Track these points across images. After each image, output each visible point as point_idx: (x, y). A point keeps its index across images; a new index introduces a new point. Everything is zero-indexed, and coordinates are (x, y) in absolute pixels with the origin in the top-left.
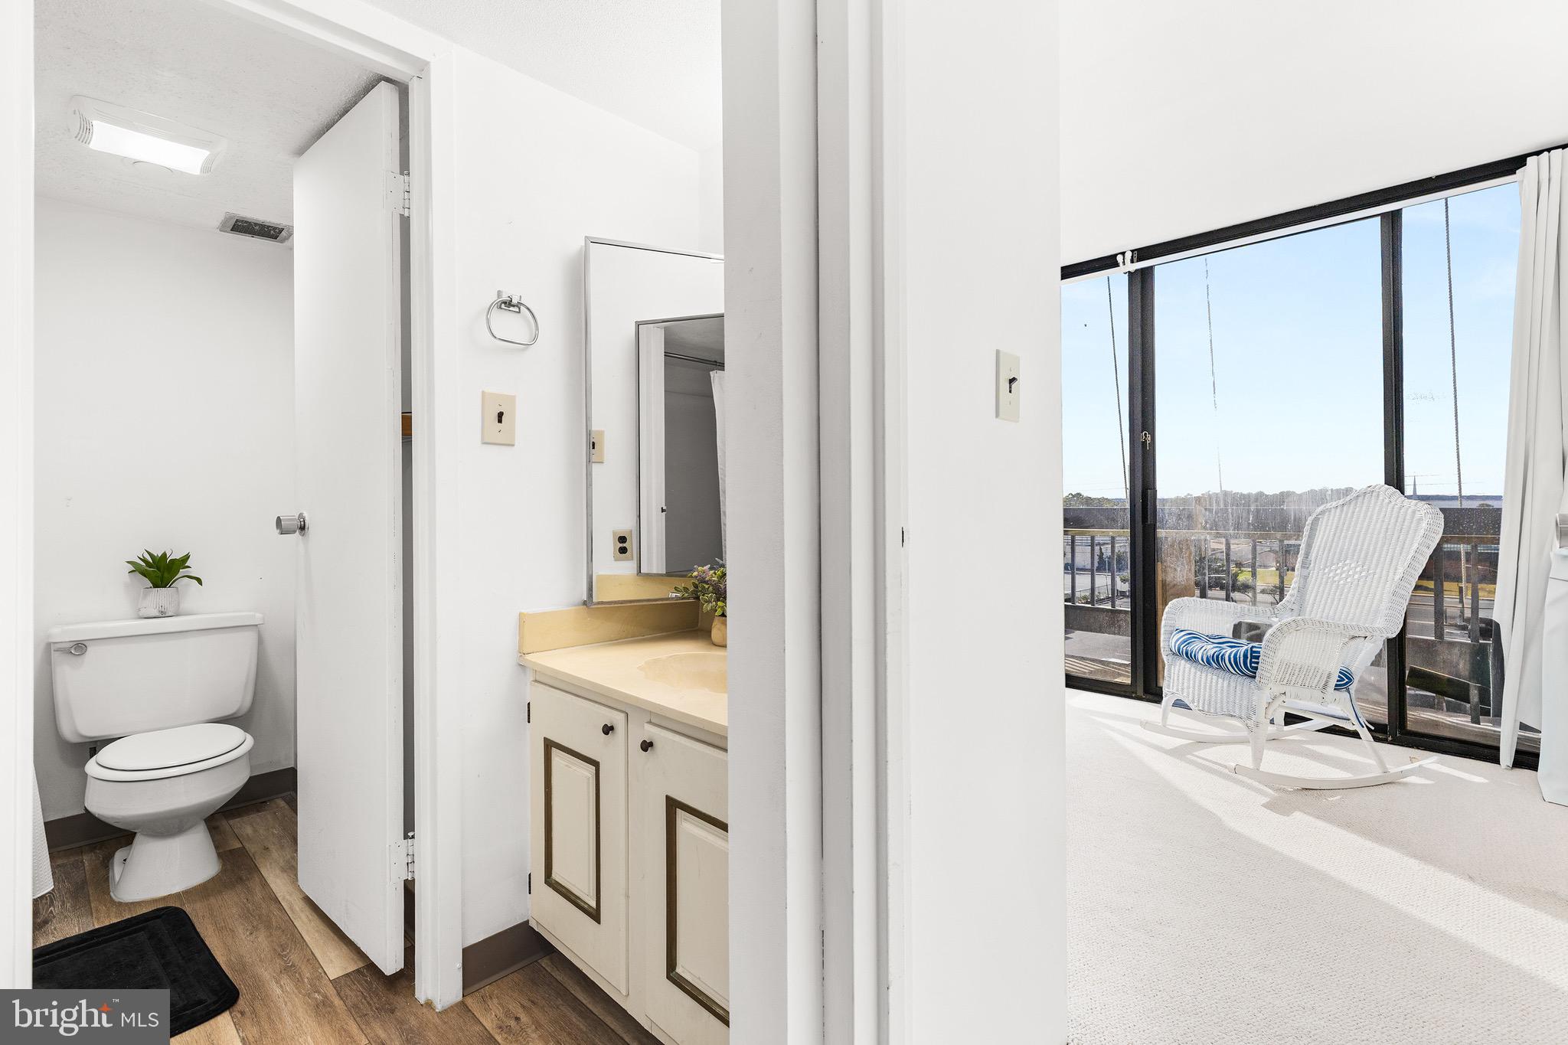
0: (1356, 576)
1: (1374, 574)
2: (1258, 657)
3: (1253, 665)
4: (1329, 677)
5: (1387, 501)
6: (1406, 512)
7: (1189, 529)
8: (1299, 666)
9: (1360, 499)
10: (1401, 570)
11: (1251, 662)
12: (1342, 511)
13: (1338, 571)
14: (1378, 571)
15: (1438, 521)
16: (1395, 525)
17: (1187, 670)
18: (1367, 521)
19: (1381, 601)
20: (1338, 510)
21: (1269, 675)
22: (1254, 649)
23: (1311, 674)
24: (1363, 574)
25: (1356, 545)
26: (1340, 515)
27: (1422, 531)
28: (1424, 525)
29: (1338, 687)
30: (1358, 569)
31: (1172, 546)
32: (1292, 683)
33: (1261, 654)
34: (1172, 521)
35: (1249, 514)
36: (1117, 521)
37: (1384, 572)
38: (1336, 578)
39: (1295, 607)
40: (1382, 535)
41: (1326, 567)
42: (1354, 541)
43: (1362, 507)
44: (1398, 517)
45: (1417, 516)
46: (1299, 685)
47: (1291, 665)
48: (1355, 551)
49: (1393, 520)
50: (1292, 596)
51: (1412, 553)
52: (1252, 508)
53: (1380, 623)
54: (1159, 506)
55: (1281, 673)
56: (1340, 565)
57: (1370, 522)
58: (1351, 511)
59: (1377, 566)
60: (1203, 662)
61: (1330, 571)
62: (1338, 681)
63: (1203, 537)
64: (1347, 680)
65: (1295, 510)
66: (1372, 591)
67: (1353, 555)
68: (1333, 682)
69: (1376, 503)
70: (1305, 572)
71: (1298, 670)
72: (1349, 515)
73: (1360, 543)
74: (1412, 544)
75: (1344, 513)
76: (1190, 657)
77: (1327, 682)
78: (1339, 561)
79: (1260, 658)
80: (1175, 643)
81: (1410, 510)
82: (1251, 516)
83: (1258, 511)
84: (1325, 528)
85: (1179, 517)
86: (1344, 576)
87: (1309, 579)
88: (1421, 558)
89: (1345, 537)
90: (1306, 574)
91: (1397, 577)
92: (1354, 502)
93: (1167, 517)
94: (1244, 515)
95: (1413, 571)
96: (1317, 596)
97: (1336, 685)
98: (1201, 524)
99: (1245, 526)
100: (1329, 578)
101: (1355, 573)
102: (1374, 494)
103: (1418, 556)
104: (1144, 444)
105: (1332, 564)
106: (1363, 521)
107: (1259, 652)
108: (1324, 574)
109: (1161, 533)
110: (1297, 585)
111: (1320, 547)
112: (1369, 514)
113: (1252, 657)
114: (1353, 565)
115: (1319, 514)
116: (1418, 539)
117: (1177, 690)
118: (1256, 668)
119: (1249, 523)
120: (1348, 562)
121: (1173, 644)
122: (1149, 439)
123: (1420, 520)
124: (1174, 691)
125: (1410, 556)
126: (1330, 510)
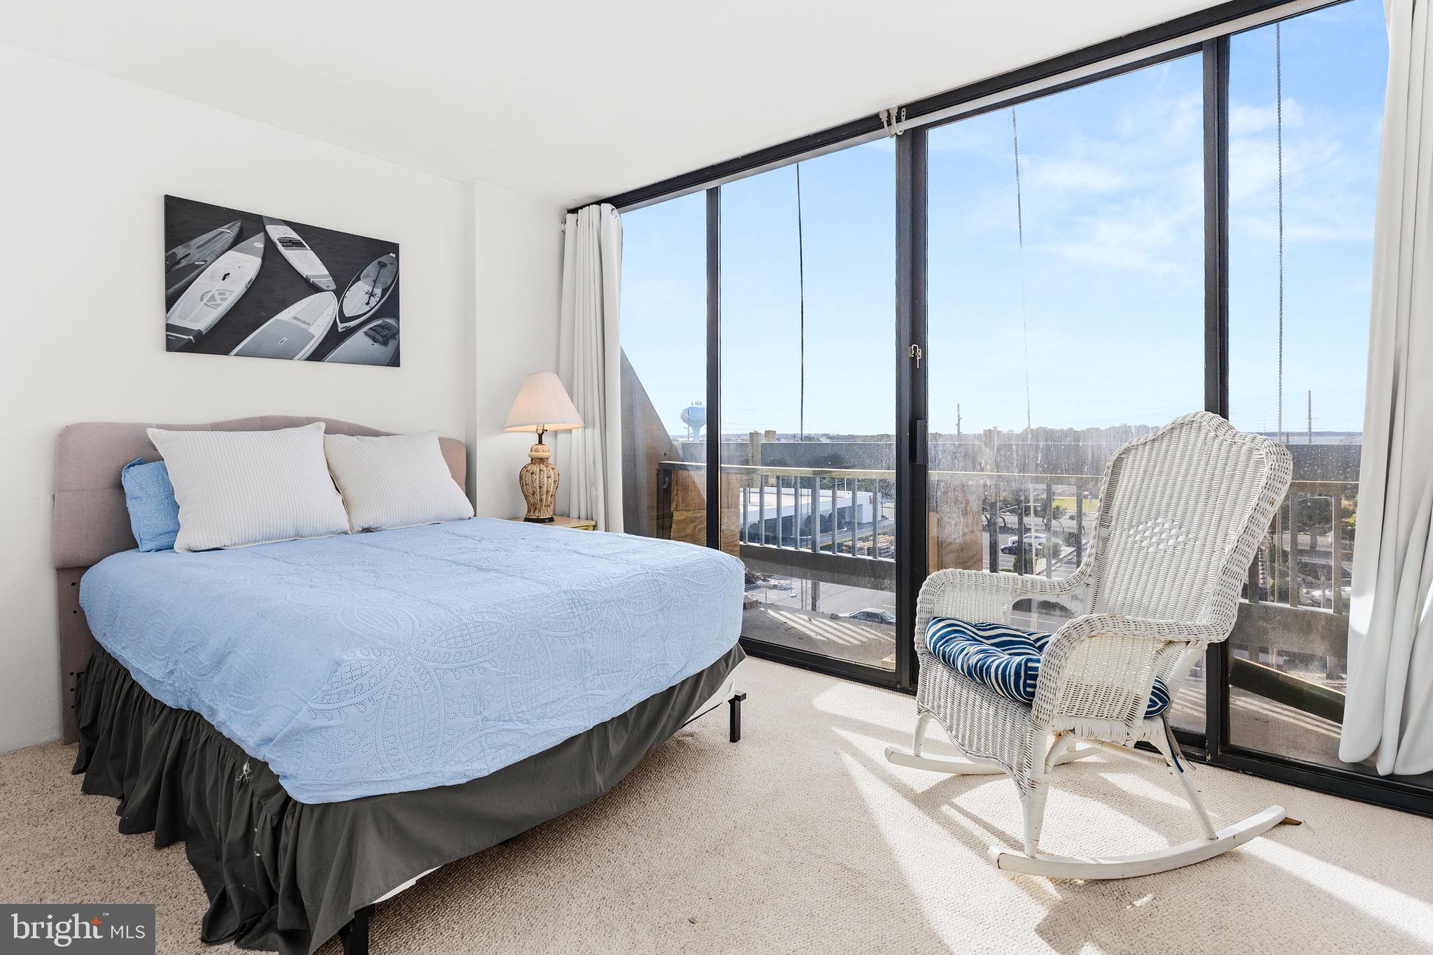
0: (1171, 542)
1: (1196, 539)
2: (1035, 677)
3: (1028, 689)
4: (1136, 701)
5: (1212, 434)
6: (1239, 452)
7: (965, 471)
8: (1094, 688)
9: (1176, 433)
10: (1233, 537)
11: (1025, 685)
12: (1152, 449)
13: (1147, 534)
14: (1202, 535)
15: (1285, 465)
16: (1224, 469)
17: (945, 678)
18: (1185, 463)
19: (1205, 581)
20: (1147, 447)
21: (1050, 707)
22: (1030, 664)
23: (1111, 699)
24: (1181, 539)
25: (1171, 497)
26: (1150, 455)
27: (1264, 481)
28: (1266, 470)
29: (1149, 716)
30: (1174, 532)
31: (945, 493)
32: (1084, 713)
33: (1040, 672)
34: (946, 460)
35: (1037, 452)
36: (882, 461)
37: (1210, 538)
38: (1145, 544)
39: (1091, 581)
40: (1206, 483)
41: (1131, 526)
42: (1168, 492)
43: (1178, 444)
44: (1227, 458)
45: (1255, 456)
46: (1093, 716)
47: (1084, 687)
48: (1169, 505)
49: (1220, 463)
50: (1088, 565)
51: (1249, 512)
52: (1042, 444)
53: (1204, 618)
54: (930, 443)
55: (1069, 700)
56: (1150, 524)
57: (1189, 465)
58: (1163, 450)
59: (1200, 526)
60: (964, 673)
61: (1137, 532)
62: (1149, 706)
63: (982, 482)
64: (1160, 704)
65: (1092, 446)
66: (1193, 565)
67: (1167, 511)
68: (1143, 708)
69: (1197, 437)
70: (1104, 532)
71: (1092, 693)
72: (1162, 454)
73: (1176, 495)
74: (1247, 499)
75: (1155, 451)
76: (948, 661)
77: (1133, 710)
78: (1148, 518)
79: (1039, 678)
80: (931, 638)
81: (1244, 449)
82: (1040, 455)
83: (1048, 448)
84: (1131, 472)
85: (954, 457)
86: (1154, 540)
87: (1110, 542)
88: (1262, 520)
89: (1156, 486)
90: (1106, 535)
91: (1228, 548)
92: (1168, 436)
93: (940, 456)
94: (1032, 453)
95: (1251, 539)
96: (1118, 567)
97: (1147, 713)
98: (981, 464)
99: (1033, 466)
100: (1135, 542)
101: (1170, 537)
102: (1194, 425)
103: (1259, 516)
104: (914, 360)
105: (1140, 523)
106: (1180, 463)
107: (1036, 669)
108: (1129, 536)
109: (934, 475)
110: (1094, 551)
111: (1123, 497)
112: (1188, 453)
113: (1028, 677)
114: (1166, 526)
115: (1123, 453)
116: (1258, 490)
117: (933, 707)
118: (1033, 694)
119: (1037, 465)
120: (1160, 520)
121: (928, 639)
122: (920, 354)
123: (1260, 462)
124: (929, 707)
125: (1246, 517)
126: (1136, 448)
